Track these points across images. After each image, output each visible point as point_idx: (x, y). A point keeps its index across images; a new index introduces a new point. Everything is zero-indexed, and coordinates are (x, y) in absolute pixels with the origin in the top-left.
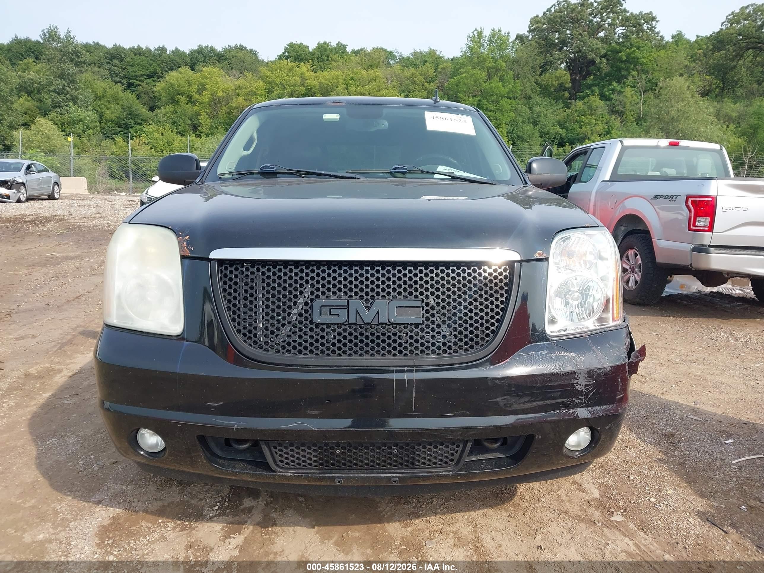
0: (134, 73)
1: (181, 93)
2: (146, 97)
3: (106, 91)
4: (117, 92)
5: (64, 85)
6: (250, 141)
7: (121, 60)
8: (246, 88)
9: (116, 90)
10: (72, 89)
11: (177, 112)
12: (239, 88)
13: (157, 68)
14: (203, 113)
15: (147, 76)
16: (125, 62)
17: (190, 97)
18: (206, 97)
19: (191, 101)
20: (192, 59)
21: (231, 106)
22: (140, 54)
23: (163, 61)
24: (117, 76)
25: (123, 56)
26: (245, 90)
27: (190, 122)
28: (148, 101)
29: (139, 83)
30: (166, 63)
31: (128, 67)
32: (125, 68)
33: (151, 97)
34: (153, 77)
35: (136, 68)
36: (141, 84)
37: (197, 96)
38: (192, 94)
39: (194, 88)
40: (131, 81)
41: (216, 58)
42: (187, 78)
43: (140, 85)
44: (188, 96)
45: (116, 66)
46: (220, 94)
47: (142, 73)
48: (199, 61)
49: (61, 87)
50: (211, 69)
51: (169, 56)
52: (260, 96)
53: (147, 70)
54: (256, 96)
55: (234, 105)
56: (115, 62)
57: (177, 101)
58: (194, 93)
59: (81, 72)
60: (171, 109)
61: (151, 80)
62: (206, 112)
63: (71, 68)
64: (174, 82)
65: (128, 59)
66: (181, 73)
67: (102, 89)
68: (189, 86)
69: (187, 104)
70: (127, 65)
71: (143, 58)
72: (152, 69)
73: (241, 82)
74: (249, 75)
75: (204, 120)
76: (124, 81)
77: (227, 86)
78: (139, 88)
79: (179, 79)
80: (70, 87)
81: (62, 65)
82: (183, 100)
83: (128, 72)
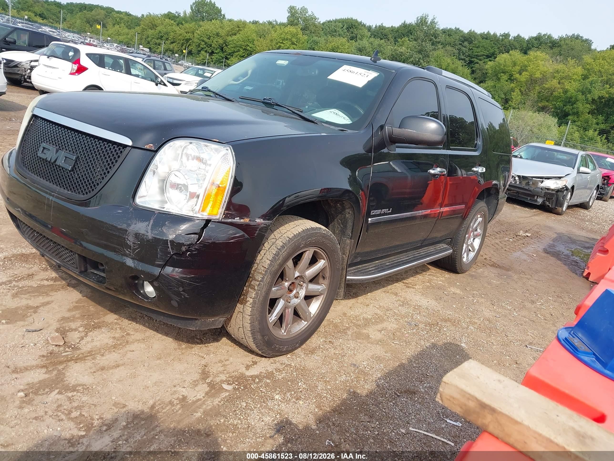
0: (476, 54)
1: (505, 72)
2: (479, 73)
3: (449, 65)
4: (457, 67)
5: (420, 58)
6: (245, 75)
7: (470, 42)
8: (563, 73)
9: (457, 65)
10: (424, 62)
11: (496, 87)
12: (558, 72)
13: (496, 50)
14: (517, 90)
15: (486, 56)
16: (473, 44)
17: (511, 75)
18: (525, 76)
19: (511, 79)
20: (529, 45)
21: (544, 87)
22: (486, 39)
23: (503, 45)
24: (463, 55)
25: (473, 39)
26: (562, 74)
27: (503, 96)
28: (480, 76)
29: (478, 61)
30: (505, 47)
31: (474, 48)
32: (472, 49)
33: (483, 73)
34: (491, 57)
35: (479, 50)
36: (480, 62)
37: (517, 76)
38: (514, 73)
39: (518, 68)
40: (472, 59)
41: (550, 45)
42: (514, 59)
43: (477, 63)
44: (510, 75)
45: (465, 47)
46: (538, 75)
47: (483, 53)
48: (534, 47)
49: (417, 60)
50: (539, 53)
51: (509, 41)
52: (574, 80)
53: (488, 51)
54: (570, 81)
55: (546, 86)
56: (466, 43)
57: (499, 78)
58: (515, 73)
59: (435, 49)
60: (492, 84)
61: (488, 59)
62: (520, 90)
63: (428, 46)
64: (502, 62)
65: (476, 42)
66: (510, 55)
67: (446, 63)
68: (514, 66)
69: (507, 81)
70: (474, 47)
71: (488, 41)
72: (492, 51)
73: (560, 66)
74: (572, 62)
75: (516, 96)
76: (467, 59)
77: (546, 69)
78: (477, 66)
79: (507, 60)
80: (423, 60)
81: (424, 43)
82: (505, 77)
83: (473, 52)
